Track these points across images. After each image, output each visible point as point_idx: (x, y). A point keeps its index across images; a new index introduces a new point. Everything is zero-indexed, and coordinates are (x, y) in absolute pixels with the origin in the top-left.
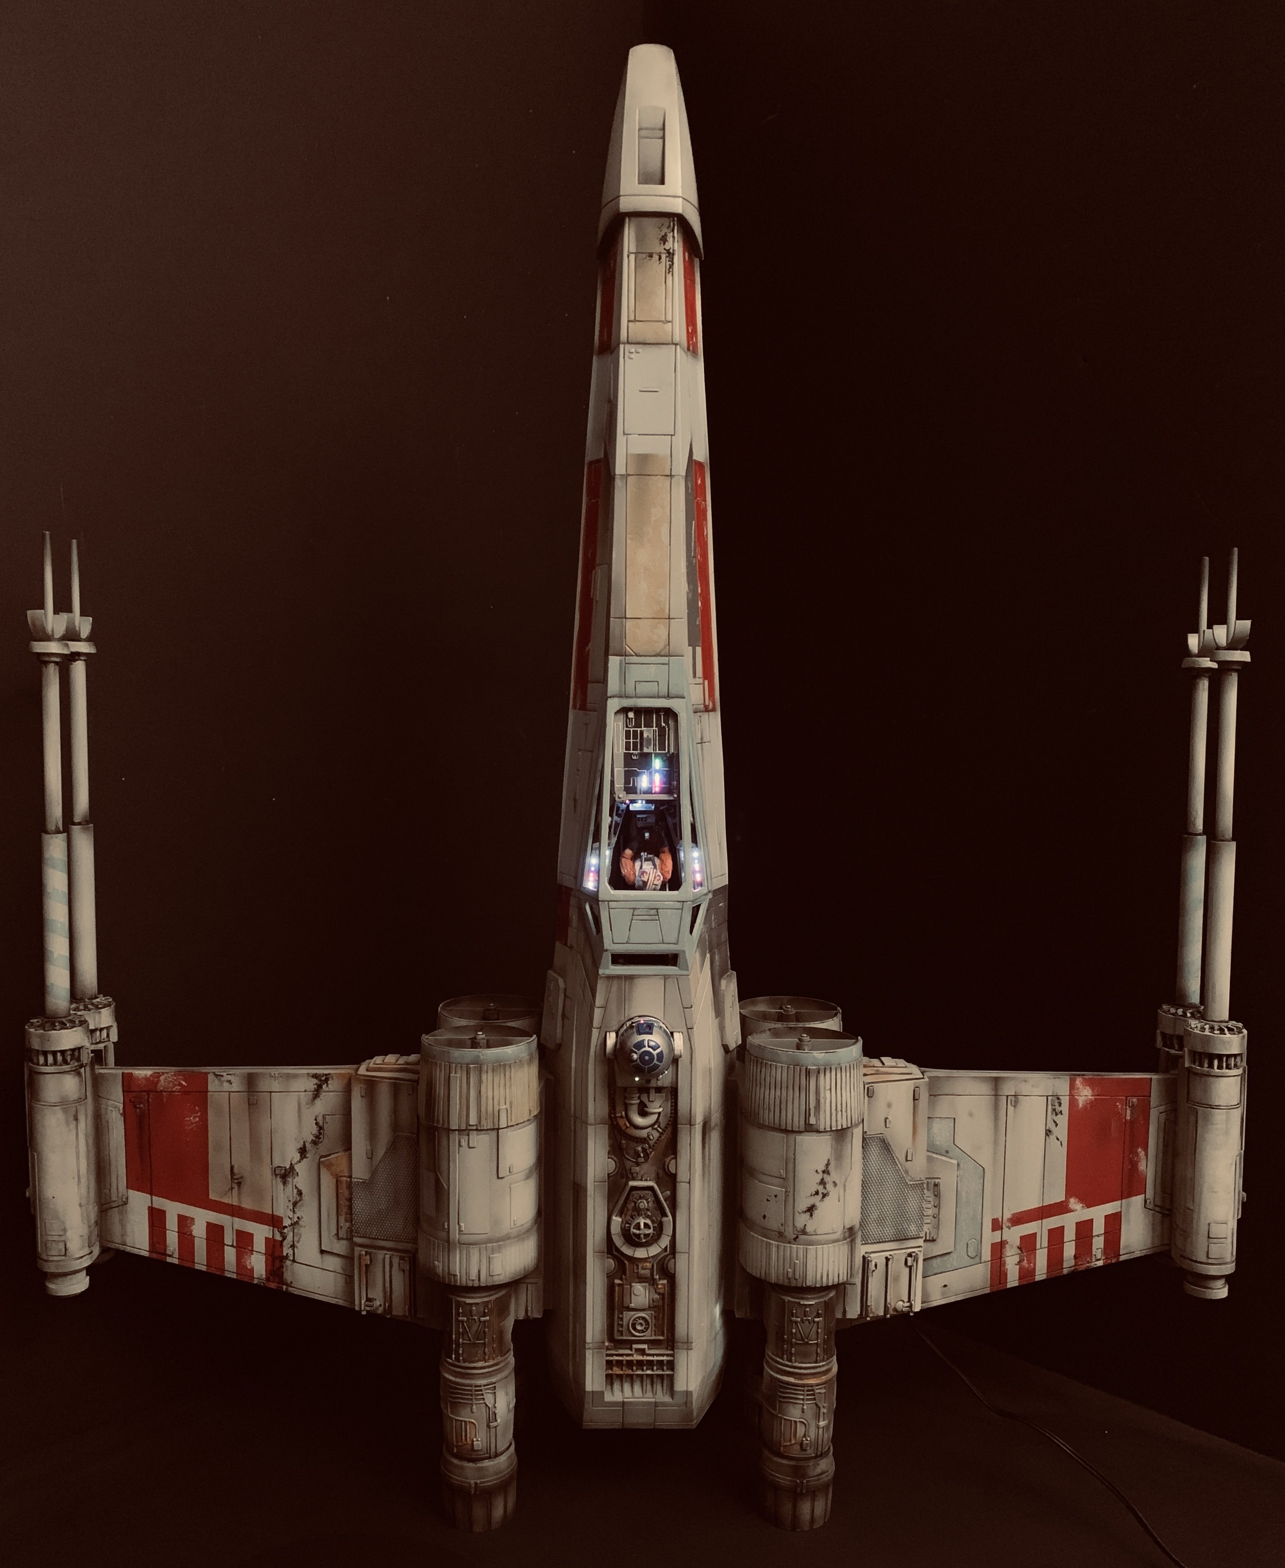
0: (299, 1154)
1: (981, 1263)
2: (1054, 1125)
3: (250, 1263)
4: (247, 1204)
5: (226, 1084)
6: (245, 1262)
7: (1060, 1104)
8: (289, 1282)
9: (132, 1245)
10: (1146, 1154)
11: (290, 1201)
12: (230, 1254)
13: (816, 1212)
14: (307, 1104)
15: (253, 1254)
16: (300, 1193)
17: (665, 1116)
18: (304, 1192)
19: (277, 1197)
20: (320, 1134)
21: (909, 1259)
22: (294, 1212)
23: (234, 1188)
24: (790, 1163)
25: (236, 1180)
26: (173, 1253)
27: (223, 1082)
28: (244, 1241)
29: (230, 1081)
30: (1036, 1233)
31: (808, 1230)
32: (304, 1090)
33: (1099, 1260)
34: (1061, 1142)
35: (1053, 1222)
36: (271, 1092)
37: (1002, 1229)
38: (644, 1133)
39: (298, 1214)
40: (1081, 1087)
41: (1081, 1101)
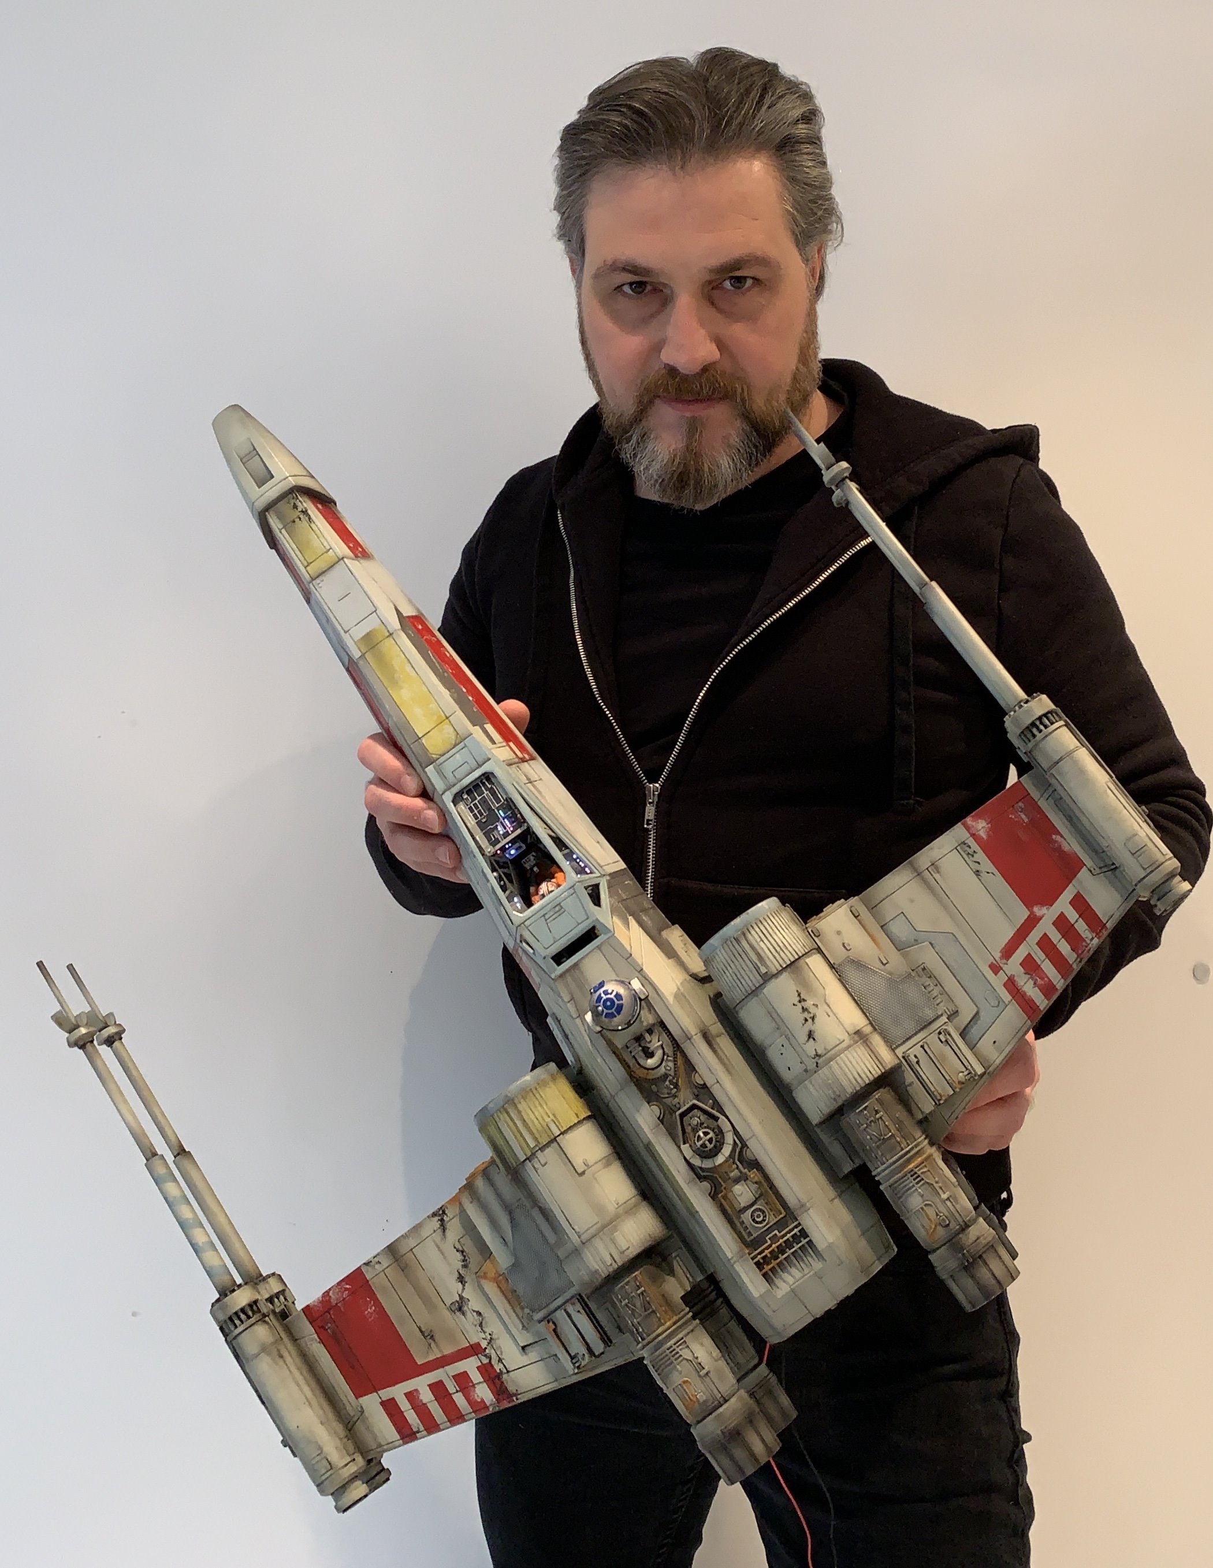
0: (460, 1283)
1: (1007, 1006)
2: (977, 864)
3: (478, 1396)
4: (448, 1351)
5: (377, 1266)
6: (474, 1398)
7: (969, 847)
8: (515, 1392)
9: (386, 1443)
10: (1062, 836)
11: (476, 1326)
12: (458, 1398)
13: (816, 1034)
14: (442, 1239)
15: (475, 1388)
16: (479, 1314)
17: (668, 1045)
18: (481, 1311)
19: (465, 1329)
20: (465, 1256)
21: (941, 1036)
22: (485, 1332)
23: (431, 1344)
24: (772, 1014)
25: (429, 1336)
26: (418, 1428)
27: (374, 1265)
28: (463, 1380)
30: (1029, 954)
31: (819, 1052)
32: (432, 1231)
33: (1093, 938)
34: (992, 873)
35: (1035, 936)
36: (411, 1250)
37: (1002, 969)
38: (662, 1070)
39: (488, 1330)
40: (974, 824)
41: (983, 834)
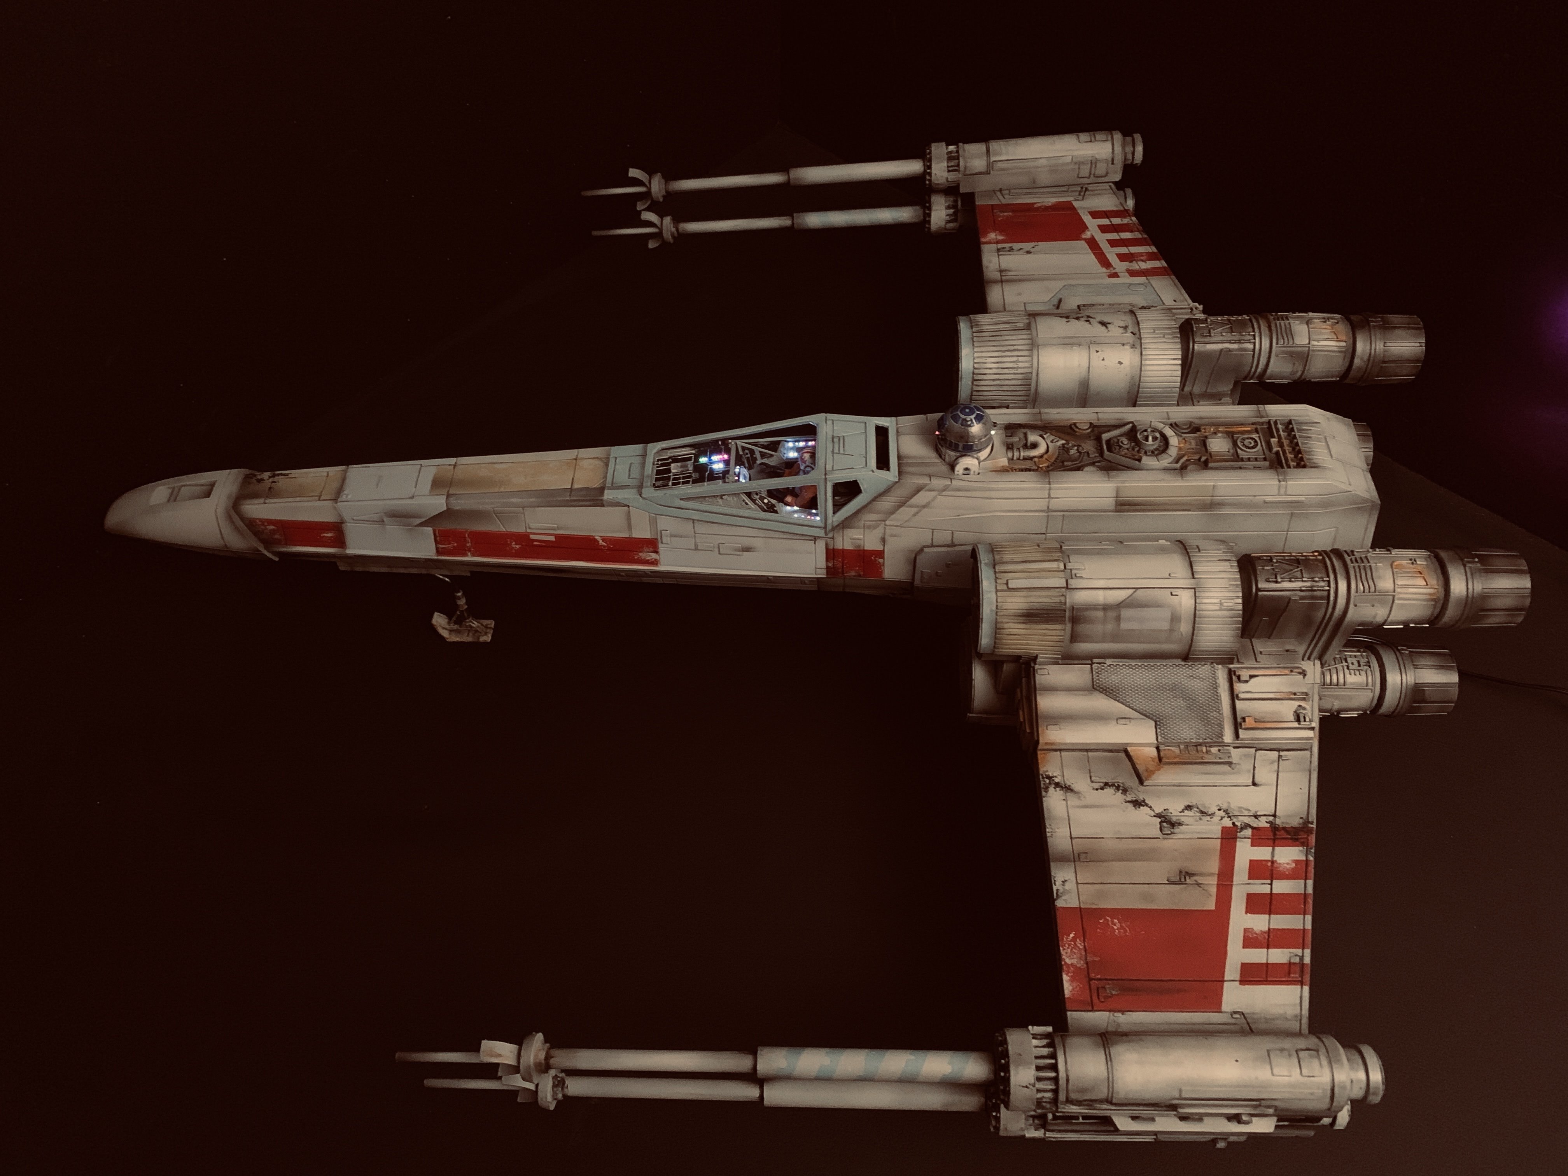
0: (1142, 808)
1: (1149, 282)
2: (1021, 250)
3: (1288, 864)
5: (1068, 886)
6: (1287, 870)
7: (1004, 248)
8: (1301, 821)
9: (1298, 1007)
11: (1200, 819)
12: (1281, 887)
13: (1106, 320)
14: (1079, 798)
15: (1276, 861)
16: (1189, 807)
18: (1187, 804)
19: (1199, 833)
20: (1113, 785)
22: (1212, 815)
23: (1196, 881)
24: (1063, 342)
25: (1185, 877)
26: (1297, 955)
27: (1065, 890)
28: (1260, 870)
29: (1062, 882)
30: (1116, 254)
32: (1062, 801)
34: (1037, 245)
35: (1105, 245)
36: (1071, 838)
37: (1117, 272)
40: (988, 239)
